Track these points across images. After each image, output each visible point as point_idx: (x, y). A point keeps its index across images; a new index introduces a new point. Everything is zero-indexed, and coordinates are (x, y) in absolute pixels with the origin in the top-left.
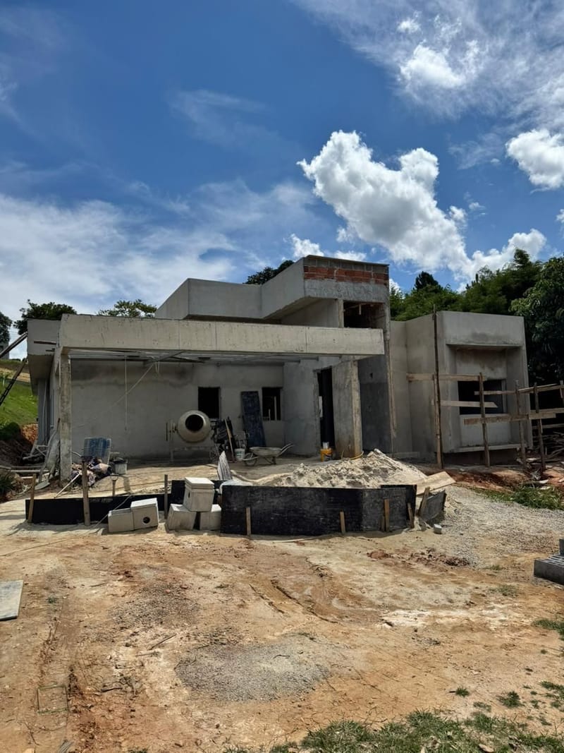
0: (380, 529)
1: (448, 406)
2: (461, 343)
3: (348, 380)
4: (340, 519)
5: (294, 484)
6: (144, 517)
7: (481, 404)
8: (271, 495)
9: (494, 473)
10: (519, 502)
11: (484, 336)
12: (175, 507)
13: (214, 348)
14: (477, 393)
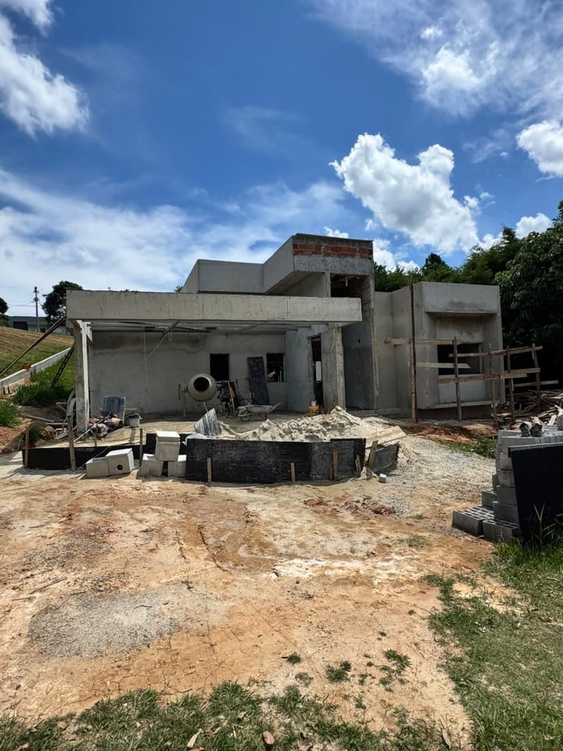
0: (329, 479)
1: (425, 368)
2: (439, 311)
3: (333, 346)
4: (290, 469)
5: (259, 437)
6: (118, 464)
7: (455, 365)
8: (229, 447)
9: (464, 427)
10: (478, 453)
11: (460, 304)
12: (146, 457)
13: (201, 318)
14: (451, 355)
